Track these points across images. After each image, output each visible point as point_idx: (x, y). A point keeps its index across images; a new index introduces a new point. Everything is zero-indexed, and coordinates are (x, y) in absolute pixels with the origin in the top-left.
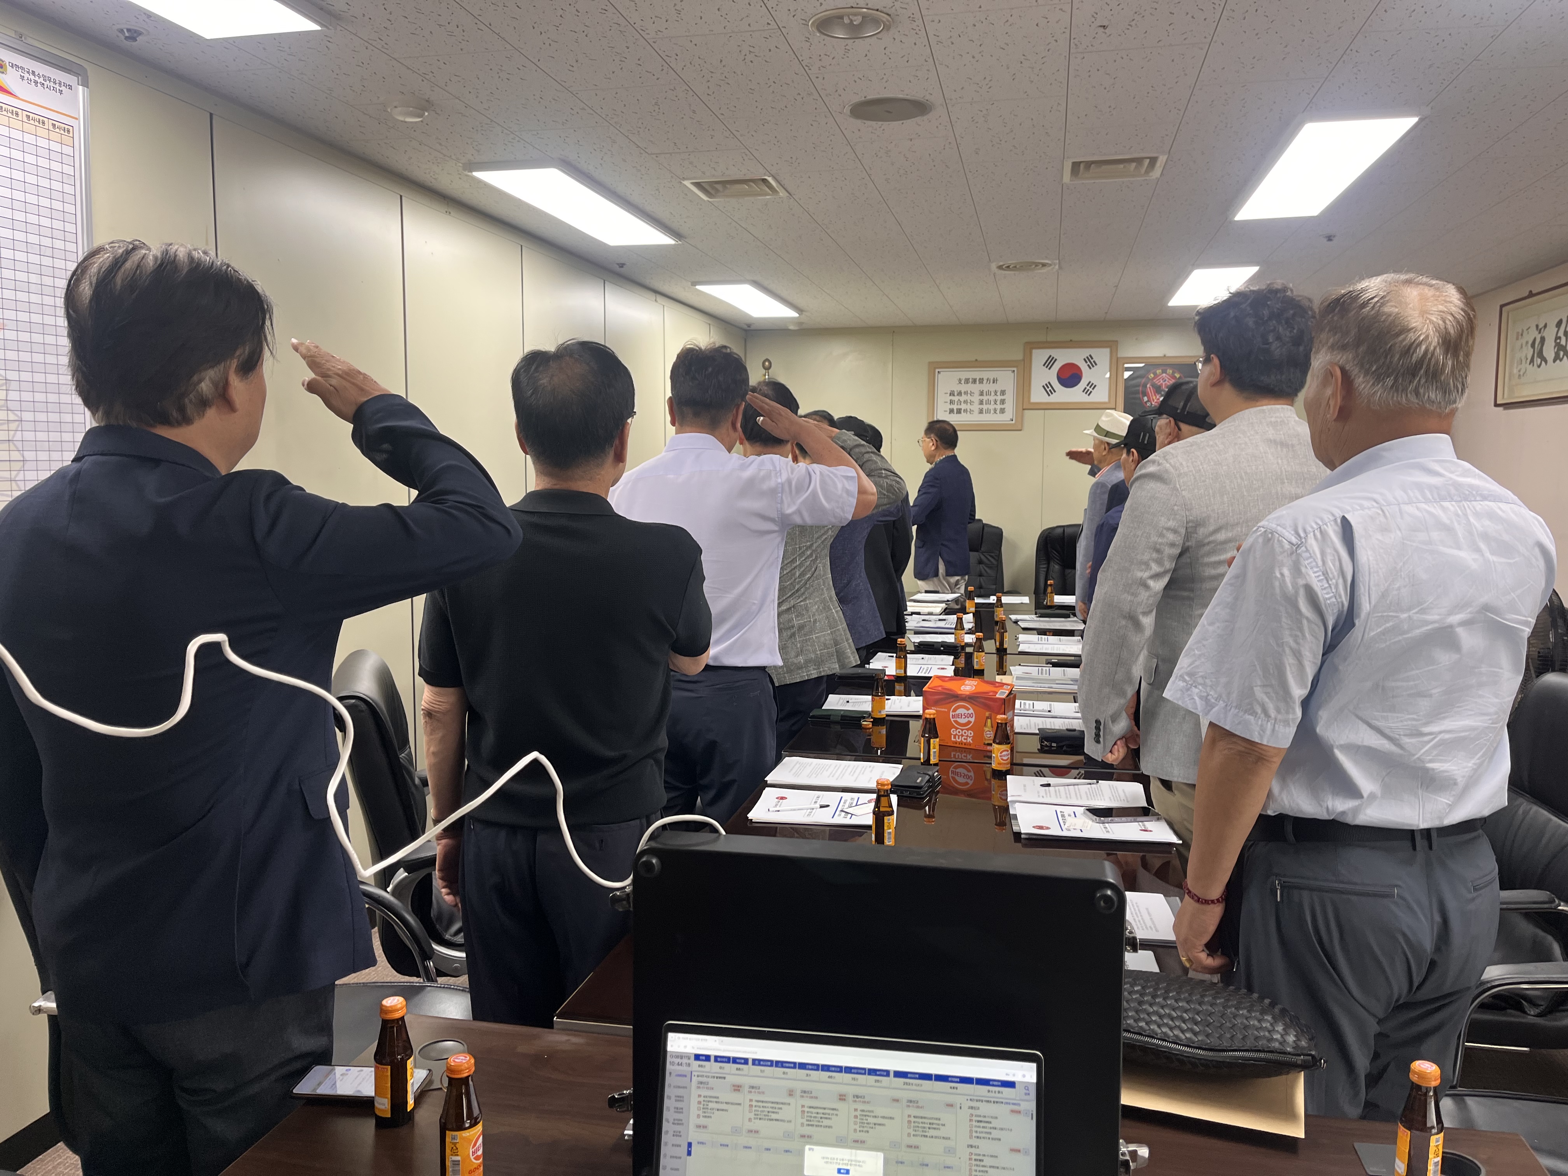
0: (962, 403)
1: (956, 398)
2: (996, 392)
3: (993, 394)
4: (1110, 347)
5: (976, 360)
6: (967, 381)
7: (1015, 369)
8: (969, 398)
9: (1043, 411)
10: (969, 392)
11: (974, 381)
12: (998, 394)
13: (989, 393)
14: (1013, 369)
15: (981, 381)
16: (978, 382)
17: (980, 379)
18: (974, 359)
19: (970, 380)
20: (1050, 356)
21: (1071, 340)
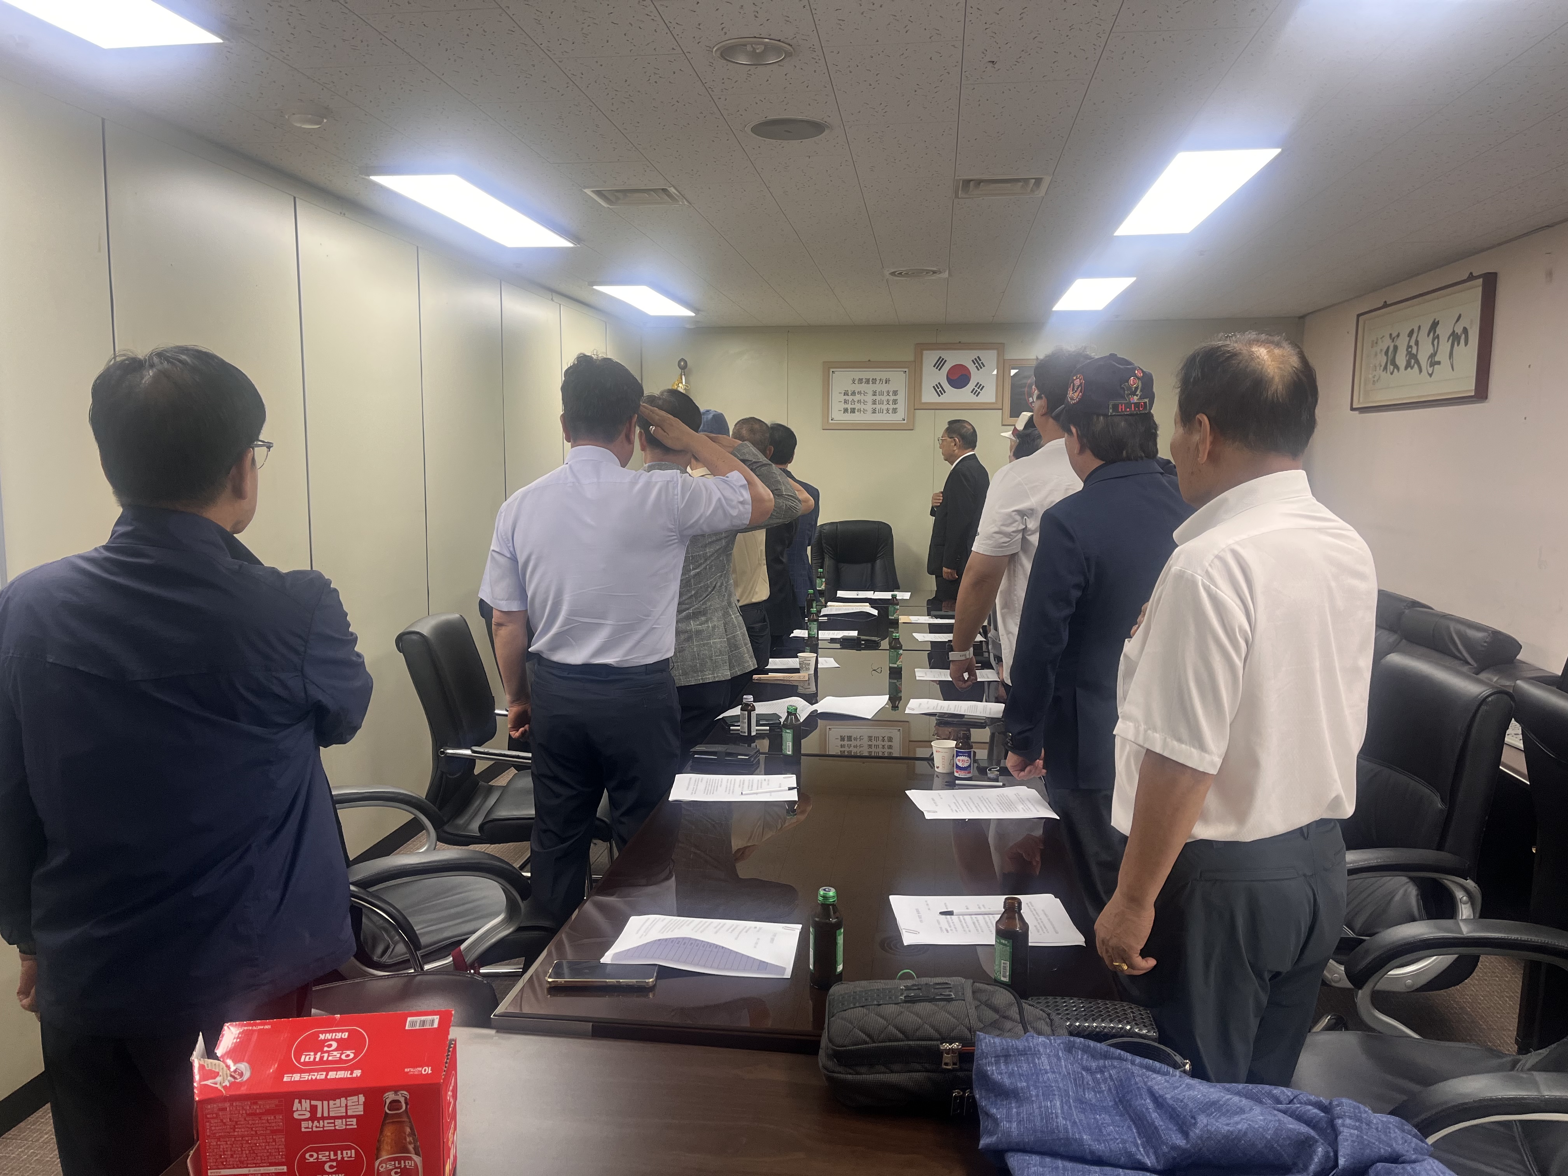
0: (856, 403)
1: (850, 398)
2: (888, 393)
3: (885, 394)
4: (997, 349)
5: (869, 360)
7: (907, 369)
8: (862, 397)
9: (933, 411)
10: (863, 392)
12: (891, 394)
13: (881, 393)
14: (904, 370)
15: (874, 381)
16: (871, 382)
17: (873, 379)
18: (867, 360)
19: (864, 380)
20: (940, 357)
21: (960, 342)
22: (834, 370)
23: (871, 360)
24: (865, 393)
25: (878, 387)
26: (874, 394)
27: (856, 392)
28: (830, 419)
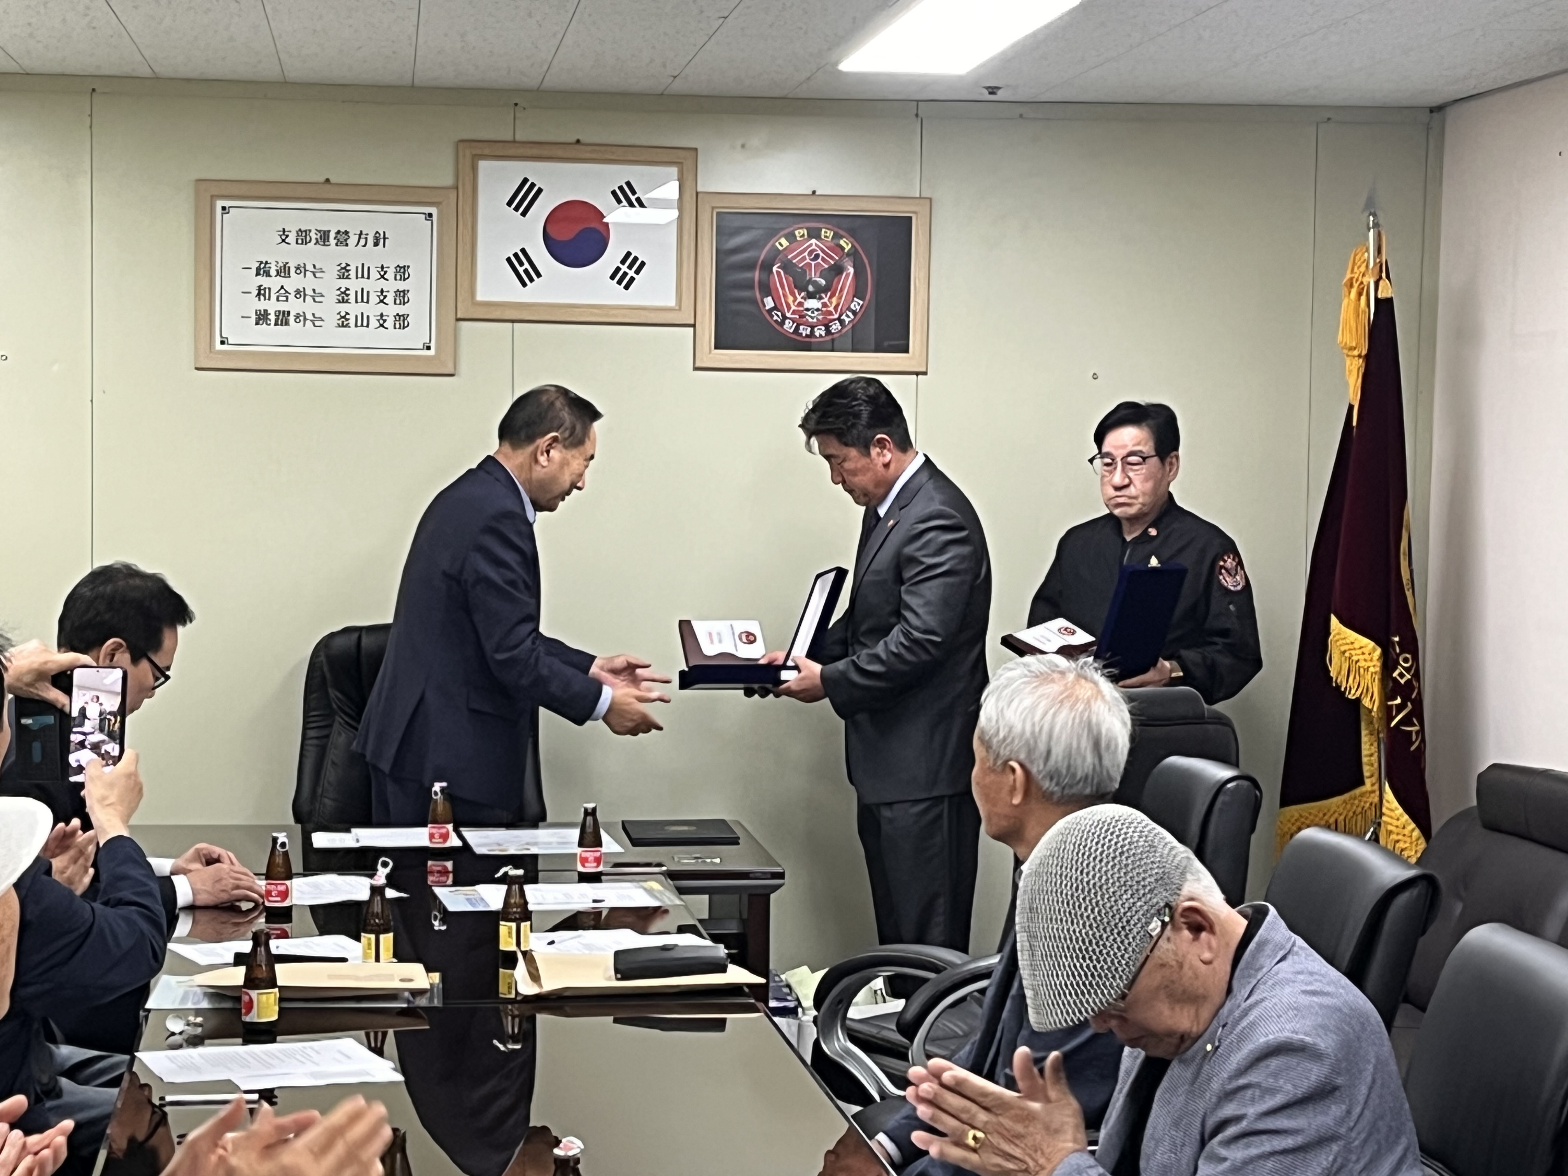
0: (291, 297)
1: (273, 283)
2: (383, 270)
3: (375, 274)
4: (679, 164)
6: (303, 236)
7: (433, 210)
8: (308, 283)
9: (510, 325)
10: (310, 267)
11: (324, 237)
12: (390, 275)
14: (428, 210)
15: (342, 238)
16: (333, 241)
17: (338, 232)
18: (322, 179)
19: (313, 235)
20: (525, 181)
21: (578, 141)
22: (227, 203)
23: (332, 180)
24: (317, 272)
25: (352, 255)
26: (344, 272)
27: (292, 266)
28: (218, 339)
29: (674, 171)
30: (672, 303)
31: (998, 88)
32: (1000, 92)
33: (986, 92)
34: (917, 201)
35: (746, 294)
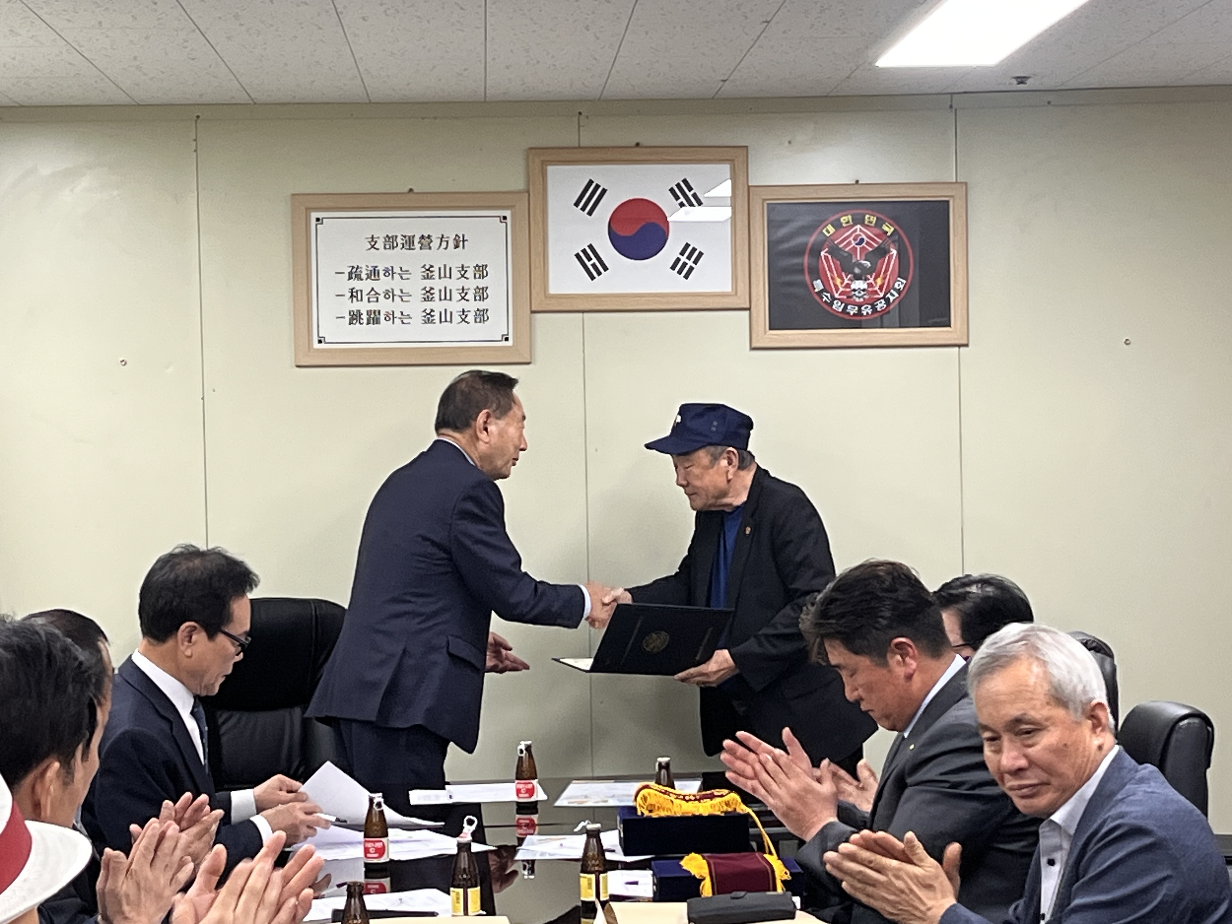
0: (381, 298)
1: (365, 285)
2: (463, 270)
3: (456, 274)
4: (731, 161)
5: (411, 190)
6: (390, 242)
7: (507, 213)
8: (396, 284)
9: (580, 315)
10: (397, 270)
11: (409, 242)
12: (470, 274)
13: (445, 273)
14: (502, 213)
15: (426, 241)
16: (417, 245)
17: (423, 237)
18: (406, 190)
19: (399, 240)
20: (591, 182)
21: (638, 145)
22: (320, 215)
23: (415, 191)
24: (404, 273)
25: (436, 257)
26: (428, 274)
27: (381, 268)
28: (315, 339)
29: (726, 168)
30: (728, 289)
31: (1026, 78)
32: (1029, 81)
33: (1015, 82)
34: (953, 186)
35: (797, 278)
